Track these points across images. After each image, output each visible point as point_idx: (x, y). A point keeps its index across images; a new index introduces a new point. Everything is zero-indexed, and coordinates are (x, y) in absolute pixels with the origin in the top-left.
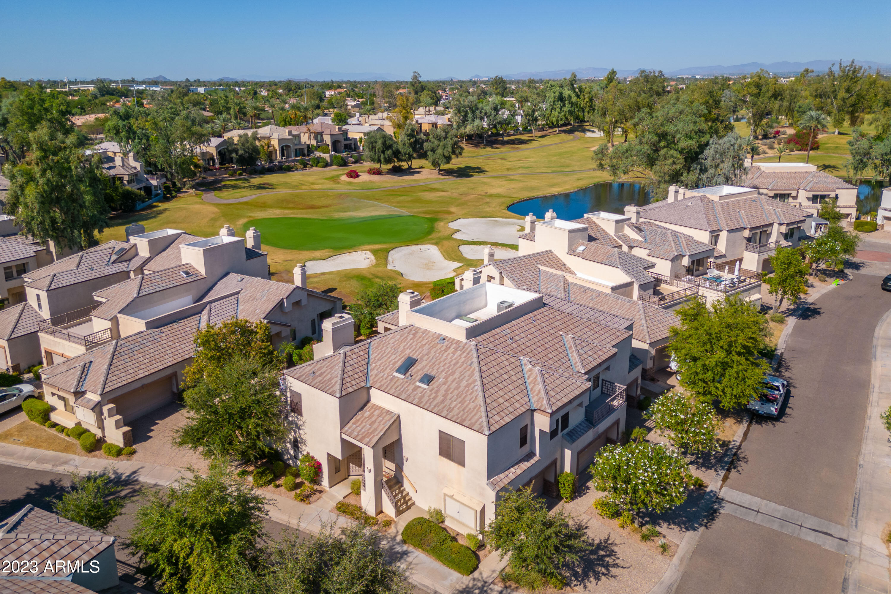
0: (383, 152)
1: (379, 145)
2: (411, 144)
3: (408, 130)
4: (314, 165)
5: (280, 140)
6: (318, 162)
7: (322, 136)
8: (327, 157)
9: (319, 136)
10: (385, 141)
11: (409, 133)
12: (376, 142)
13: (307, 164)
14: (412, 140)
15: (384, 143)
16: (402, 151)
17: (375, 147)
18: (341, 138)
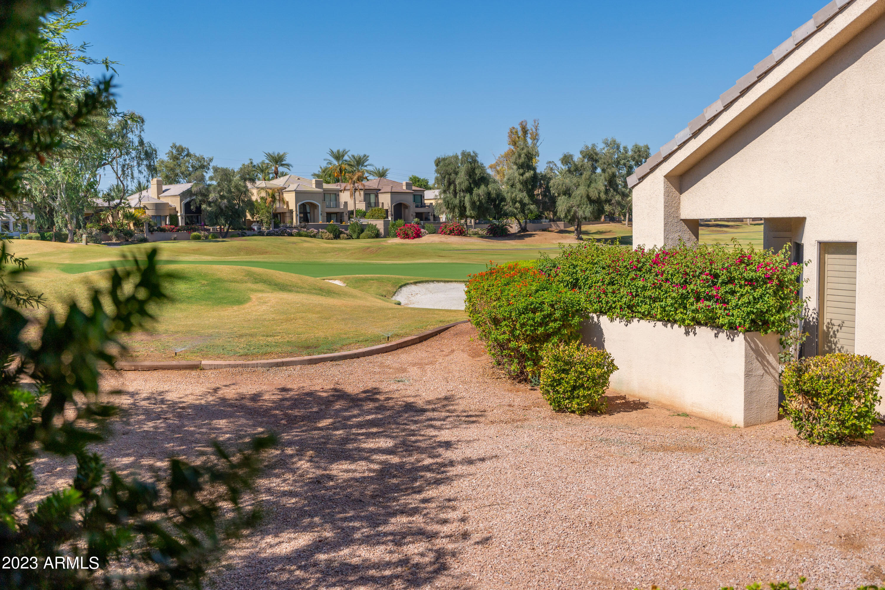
0: (469, 190)
1: (462, 180)
2: (525, 183)
3: (520, 156)
4: (355, 236)
5: (299, 194)
6: (362, 231)
7: (377, 196)
8: (380, 224)
9: (373, 197)
10: (473, 169)
11: (522, 160)
12: (456, 173)
13: (341, 232)
14: (528, 175)
15: (471, 173)
16: (508, 196)
17: (454, 182)
18: (409, 200)
